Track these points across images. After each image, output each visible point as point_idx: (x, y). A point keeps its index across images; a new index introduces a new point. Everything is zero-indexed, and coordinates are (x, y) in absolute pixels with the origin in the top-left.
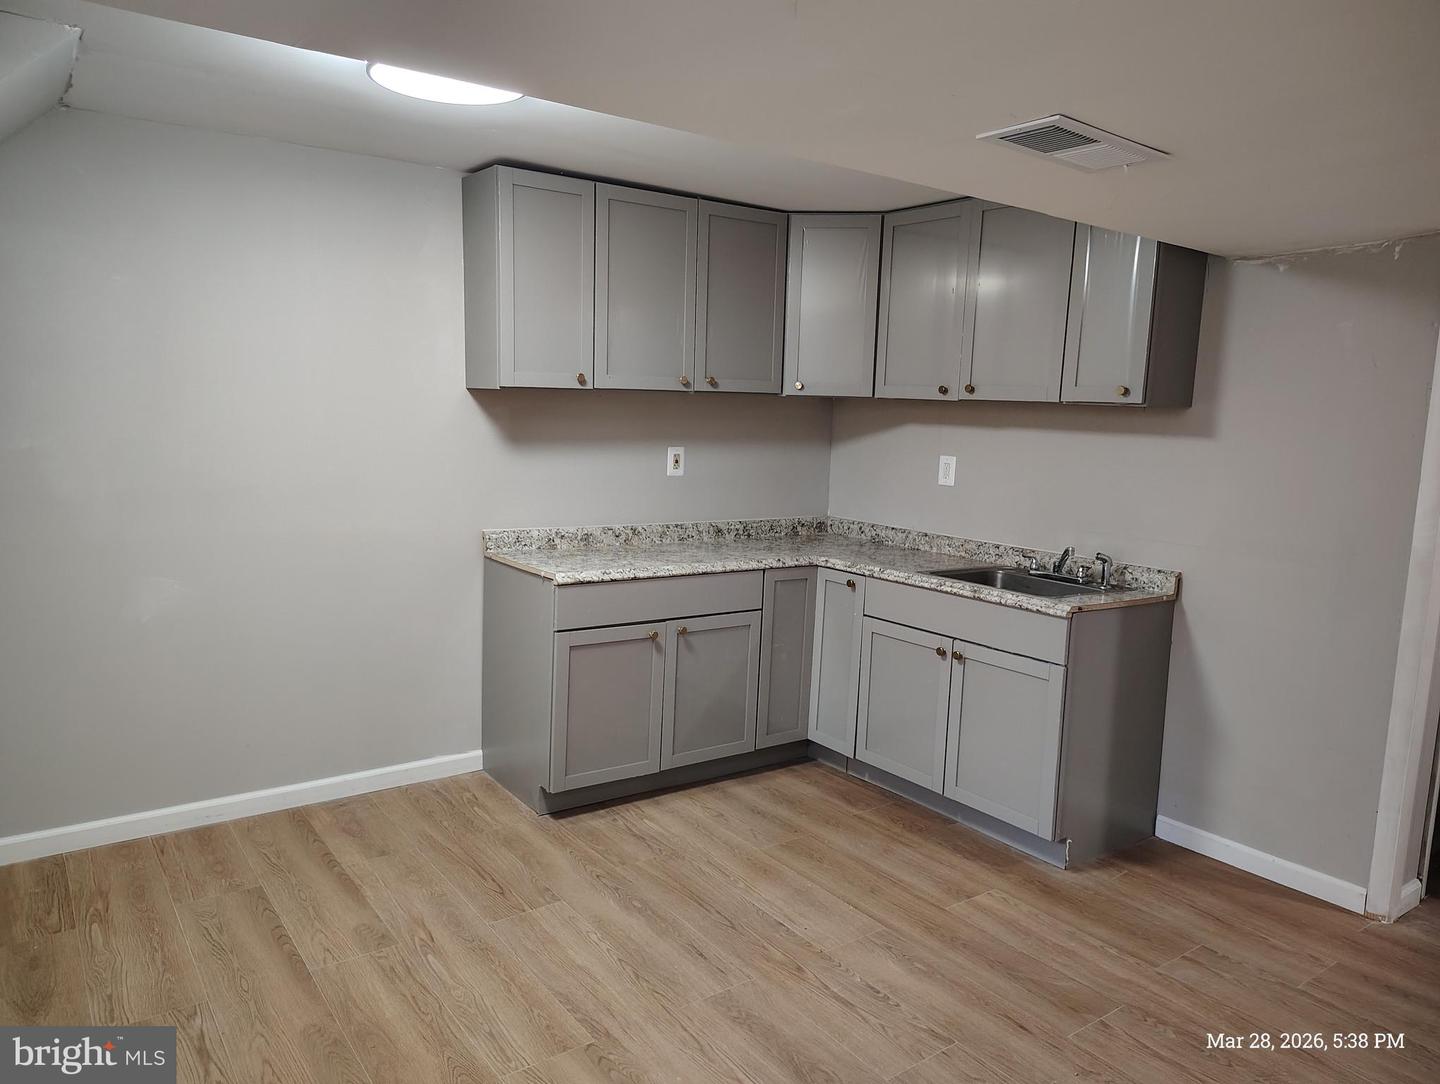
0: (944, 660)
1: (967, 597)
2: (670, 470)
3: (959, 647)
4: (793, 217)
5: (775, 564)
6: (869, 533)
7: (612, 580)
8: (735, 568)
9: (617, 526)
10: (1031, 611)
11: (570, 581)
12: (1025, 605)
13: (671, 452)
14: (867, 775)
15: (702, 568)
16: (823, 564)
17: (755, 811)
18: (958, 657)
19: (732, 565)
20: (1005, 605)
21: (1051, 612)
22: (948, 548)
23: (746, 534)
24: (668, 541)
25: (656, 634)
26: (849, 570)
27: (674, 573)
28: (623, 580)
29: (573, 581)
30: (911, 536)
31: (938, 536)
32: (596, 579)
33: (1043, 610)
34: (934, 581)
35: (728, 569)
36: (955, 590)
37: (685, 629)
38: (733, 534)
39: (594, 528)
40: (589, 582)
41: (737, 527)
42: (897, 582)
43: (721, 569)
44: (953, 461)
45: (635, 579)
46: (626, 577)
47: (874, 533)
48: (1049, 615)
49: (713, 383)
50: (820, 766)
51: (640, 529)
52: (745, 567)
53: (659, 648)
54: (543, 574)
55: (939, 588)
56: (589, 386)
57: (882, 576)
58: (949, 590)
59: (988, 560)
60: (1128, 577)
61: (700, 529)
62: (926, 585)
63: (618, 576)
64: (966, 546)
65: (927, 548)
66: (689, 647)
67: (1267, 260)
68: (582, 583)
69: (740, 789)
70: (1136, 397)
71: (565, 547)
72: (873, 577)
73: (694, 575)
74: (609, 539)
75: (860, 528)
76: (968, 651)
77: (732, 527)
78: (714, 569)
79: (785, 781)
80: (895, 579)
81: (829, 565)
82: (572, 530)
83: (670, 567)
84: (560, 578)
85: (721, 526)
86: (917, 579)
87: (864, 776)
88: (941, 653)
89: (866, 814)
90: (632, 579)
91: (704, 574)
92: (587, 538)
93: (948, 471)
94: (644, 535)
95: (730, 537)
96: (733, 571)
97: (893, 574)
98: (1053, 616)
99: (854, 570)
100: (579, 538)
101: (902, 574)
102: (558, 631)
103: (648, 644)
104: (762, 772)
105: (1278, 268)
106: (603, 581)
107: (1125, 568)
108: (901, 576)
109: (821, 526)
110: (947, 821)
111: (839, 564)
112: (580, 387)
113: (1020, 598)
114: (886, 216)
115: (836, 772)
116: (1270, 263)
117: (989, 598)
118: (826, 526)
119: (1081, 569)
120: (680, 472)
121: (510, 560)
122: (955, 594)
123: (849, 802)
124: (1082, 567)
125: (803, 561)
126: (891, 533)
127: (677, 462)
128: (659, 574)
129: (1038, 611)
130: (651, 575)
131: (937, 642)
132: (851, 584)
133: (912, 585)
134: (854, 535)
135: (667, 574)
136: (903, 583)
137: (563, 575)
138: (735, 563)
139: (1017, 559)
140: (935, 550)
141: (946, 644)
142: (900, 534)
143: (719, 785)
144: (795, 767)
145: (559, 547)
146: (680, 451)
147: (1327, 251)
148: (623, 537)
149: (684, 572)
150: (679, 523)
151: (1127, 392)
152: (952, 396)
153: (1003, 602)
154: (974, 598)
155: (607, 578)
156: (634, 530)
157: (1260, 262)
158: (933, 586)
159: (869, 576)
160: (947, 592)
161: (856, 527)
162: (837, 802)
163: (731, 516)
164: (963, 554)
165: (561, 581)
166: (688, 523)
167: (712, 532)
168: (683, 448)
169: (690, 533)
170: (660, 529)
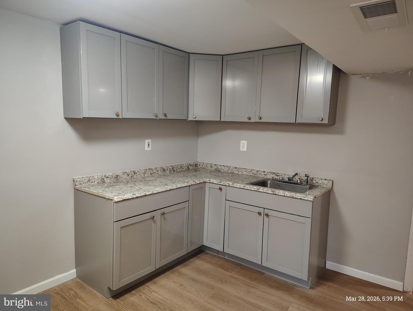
0: (260, 216)
1: (270, 194)
2: (146, 148)
3: (266, 211)
4: (191, 55)
5: (193, 183)
6: (214, 167)
7: (137, 197)
8: (180, 186)
9: (128, 171)
10: (297, 198)
11: (120, 200)
12: (295, 196)
13: (147, 142)
14: (226, 256)
15: (169, 188)
16: (208, 181)
17: (194, 280)
18: (267, 215)
19: (179, 186)
20: (286, 197)
21: (306, 199)
22: (245, 172)
23: (174, 170)
24: (147, 175)
25: (154, 217)
26: (219, 184)
27: (159, 191)
28: (141, 197)
29: (121, 200)
30: (231, 168)
31: (241, 168)
32: (130, 197)
33: (303, 198)
34: (255, 188)
35: (178, 187)
36: (265, 191)
37: (164, 213)
38: (169, 170)
39: (119, 172)
40: (128, 199)
41: (170, 168)
42: (240, 188)
43: (175, 187)
44: (246, 142)
45: (145, 195)
46: (142, 195)
47: (216, 167)
48: (305, 200)
49: (165, 115)
50: (207, 254)
51: (136, 171)
52: (183, 185)
53: (154, 222)
54: (107, 197)
55: (258, 190)
56: (120, 117)
57: (234, 186)
58: (262, 191)
59: (261, 177)
60: (314, 182)
61: (158, 170)
62: (253, 189)
63: (139, 195)
64: (252, 171)
65: (237, 172)
66: (165, 219)
67: (362, 75)
68: (125, 200)
69: (184, 269)
70: (326, 121)
71: (108, 181)
72: (230, 186)
73: (166, 191)
74: (125, 176)
75: (211, 166)
76: (270, 213)
77: (168, 168)
78: (173, 188)
79: (198, 262)
80: (240, 187)
81: (211, 182)
82: (111, 174)
83: (157, 189)
84: (116, 199)
85: (166, 168)
86: (248, 187)
87: (225, 256)
88: (260, 214)
89: (233, 274)
90: (144, 196)
91: (170, 190)
92: (117, 177)
93: (244, 145)
94: (138, 174)
95: (168, 172)
96: (180, 188)
97: (238, 185)
98: (307, 200)
99: (222, 184)
100: (114, 177)
101: (241, 185)
102: (116, 222)
103: (151, 220)
104: (188, 260)
105: (366, 78)
106: (133, 198)
107: (313, 179)
108: (242, 186)
109: (196, 165)
110: (260, 273)
111: (215, 181)
112: (116, 117)
113: (292, 194)
114: (224, 57)
115: (214, 256)
116: (363, 76)
117: (279, 194)
118: (198, 165)
119: (299, 180)
120: (150, 149)
121: (87, 190)
122: (265, 192)
123: (225, 269)
124: (299, 179)
125: (202, 181)
126: (223, 167)
127: (149, 145)
128: (154, 193)
129: (300, 199)
130: (151, 193)
131: (257, 210)
132: (220, 189)
133: (247, 189)
134: (208, 168)
135: (157, 192)
136: (243, 189)
137: (117, 197)
138: (180, 184)
139: (272, 176)
140: (240, 173)
141: (261, 210)
142: (226, 168)
143: (175, 269)
144: (199, 256)
145: (106, 182)
146: (150, 141)
147: (384, 73)
148: (130, 175)
149: (163, 191)
150: (150, 168)
151: (322, 120)
152: (252, 120)
153: (285, 195)
154: (273, 194)
155: (134, 196)
156: (134, 172)
157: (360, 76)
158: (255, 190)
159: (228, 186)
160: (261, 192)
161: (209, 165)
162: (220, 270)
163: (167, 164)
164: (251, 174)
165: (116, 200)
166: (153, 168)
167: (162, 170)
168: (151, 140)
169: (154, 172)
170: (144, 171)
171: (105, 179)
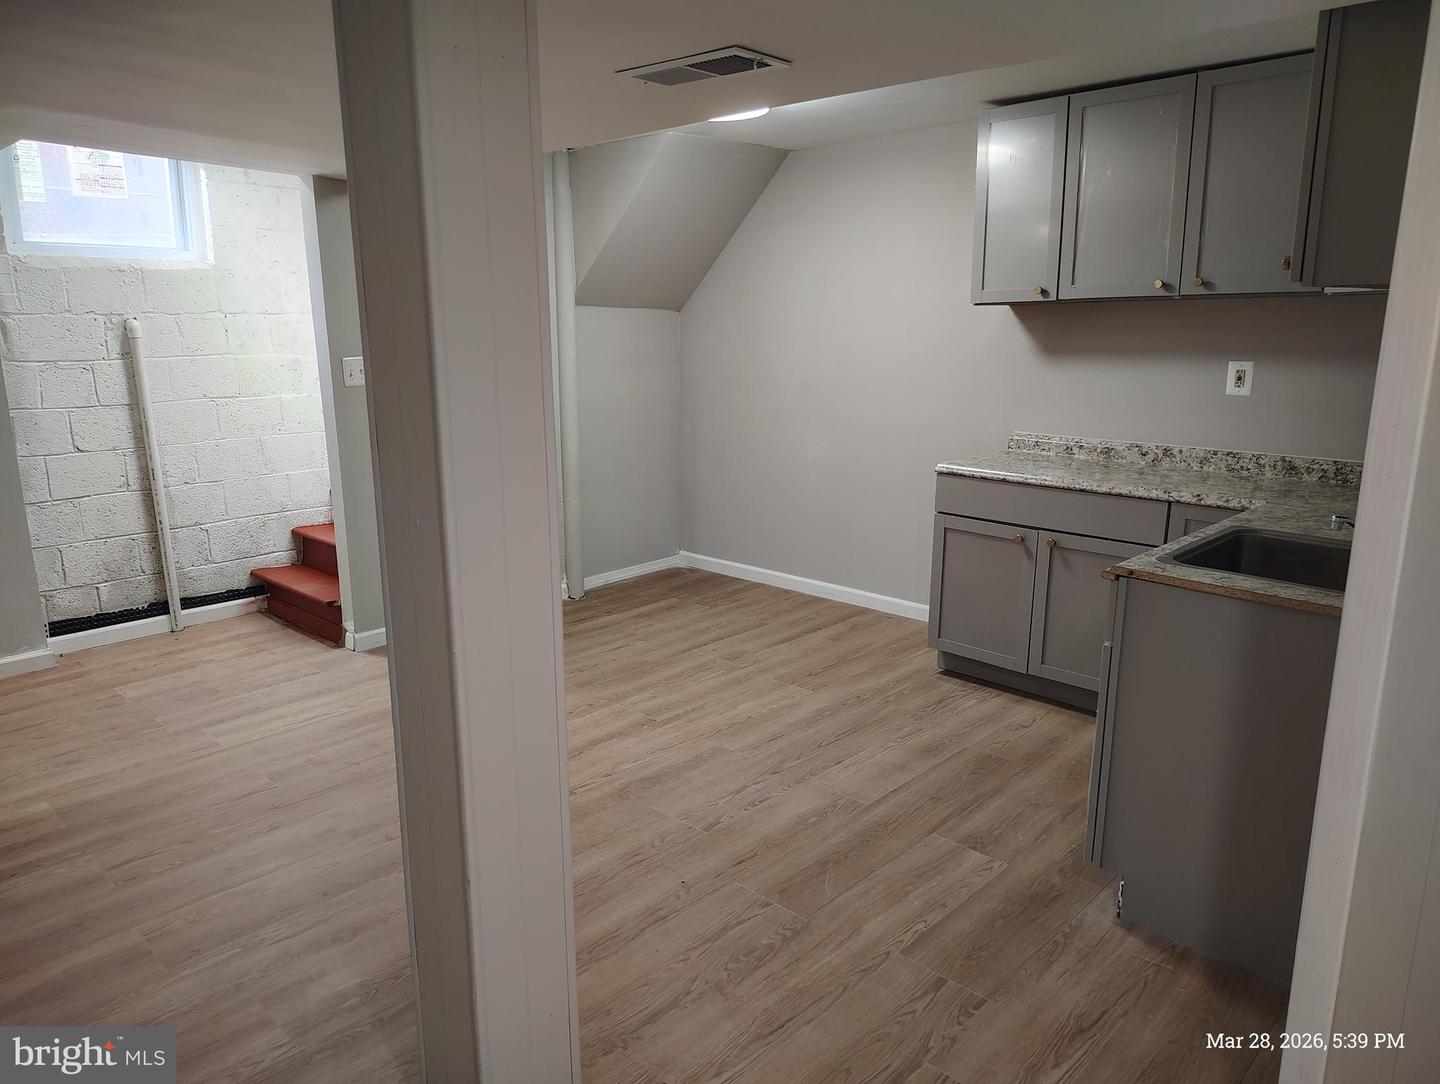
2: (1231, 388)
5: (1185, 499)
7: (982, 478)
8: (1125, 492)
9: (1146, 445)
11: (945, 471)
13: (1233, 368)
15: (1084, 484)
24: (1211, 469)
25: (1022, 539)
27: (1047, 483)
28: (993, 480)
29: (948, 471)
32: (967, 472)
35: (1114, 491)
38: (1315, 477)
39: (1119, 443)
41: (1325, 467)
43: (1105, 490)
45: (1004, 481)
46: (996, 478)
49: (1207, 285)
51: (1175, 451)
52: (1140, 493)
53: (1029, 554)
56: (1051, 298)
61: (1264, 463)
63: (988, 476)
68: (955, 475)
71: (1083, 457)
73: (1069, 489)
74: (1135, 453)
77: (1317, 466)
78: (1095, 489)
82: (1095, 441)
85: (1298, 463)
90: (1000, 480)
92: (1107, 452)
94: (1178, 459)
96: (1121, 495)
100: (1098, 450)
102: (938, 512)
106: (974, 477)
120: (1245, 390)
125: (1235, 503)
127: (1239, 379)
128: (1030, 481)
135: (1038, 483)
145: (1076, 457)
146: (1248, 366)
148: (1151, 456)
149: (1057, 486)
150: (1235, 451)
155: (978, 474)
156: (1167, 451)
165: (938, 469)
166: (1248, 453)
167: (1279, 468)
168: (1253, 363)
169: (1244, 465)
170: (1202, 454)
171: (1075, 450)
